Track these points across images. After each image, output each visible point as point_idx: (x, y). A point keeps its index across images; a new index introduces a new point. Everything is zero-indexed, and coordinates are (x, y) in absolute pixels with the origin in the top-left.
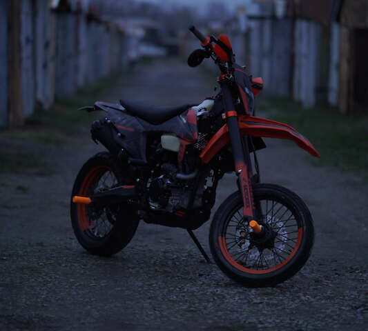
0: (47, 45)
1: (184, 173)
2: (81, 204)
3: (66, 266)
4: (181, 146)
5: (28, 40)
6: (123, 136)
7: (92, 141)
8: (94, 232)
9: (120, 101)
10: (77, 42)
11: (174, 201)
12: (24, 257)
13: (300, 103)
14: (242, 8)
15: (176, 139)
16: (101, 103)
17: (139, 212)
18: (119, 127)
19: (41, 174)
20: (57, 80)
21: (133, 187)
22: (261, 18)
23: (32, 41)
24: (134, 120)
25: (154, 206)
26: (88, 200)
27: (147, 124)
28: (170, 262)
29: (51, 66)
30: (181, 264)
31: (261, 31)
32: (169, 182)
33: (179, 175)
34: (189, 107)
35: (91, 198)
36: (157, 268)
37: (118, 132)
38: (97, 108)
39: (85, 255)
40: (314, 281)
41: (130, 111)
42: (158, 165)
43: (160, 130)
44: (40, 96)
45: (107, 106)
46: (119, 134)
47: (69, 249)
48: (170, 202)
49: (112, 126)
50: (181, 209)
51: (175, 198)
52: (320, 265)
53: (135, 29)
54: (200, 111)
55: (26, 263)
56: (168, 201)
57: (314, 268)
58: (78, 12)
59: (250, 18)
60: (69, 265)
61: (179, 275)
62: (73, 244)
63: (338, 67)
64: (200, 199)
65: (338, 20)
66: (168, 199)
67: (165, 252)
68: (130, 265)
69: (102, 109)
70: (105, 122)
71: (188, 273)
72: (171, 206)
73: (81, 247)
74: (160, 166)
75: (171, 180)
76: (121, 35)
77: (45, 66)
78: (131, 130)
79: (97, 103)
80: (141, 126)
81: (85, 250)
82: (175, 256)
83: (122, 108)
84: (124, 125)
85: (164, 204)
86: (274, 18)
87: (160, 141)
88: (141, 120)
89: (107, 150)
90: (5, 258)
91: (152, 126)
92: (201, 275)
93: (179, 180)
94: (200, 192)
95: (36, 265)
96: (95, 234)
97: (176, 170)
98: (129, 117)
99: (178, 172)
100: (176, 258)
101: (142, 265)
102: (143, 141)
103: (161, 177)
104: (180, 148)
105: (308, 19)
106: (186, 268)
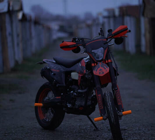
0: (18, 35)
1: (82, 89)
2: (40, 107)
3: (35, 136)
4: (79, 77)
5: (10, 34)
6: (54, 74)
7: (41, 77)
8: (46, 120)
9: (53, 58)
10: (31, 34)
11: (78, 103)
12: (16, 134)
13: (129, 53)
14: (100, 14)
15: (77, 73)
16: (46, 60)
17: (64, 109)
18: (53, 70)
19: (20, 93)
20: (24, 50)
21: (60, 97)
22: (108, 17)
23: (11, 34)
24: (59, 66)
25: (69, 106)
26: (41, 104)
27: (65, 68)
28: (82, 131)
29: (21, 45)
30: (88, 131)
31: (109, 23)
32: (75, 94)
33: (79, 91)
34: (82, 58)
35: (43, 104)
36: (77, 134)
37: (52, 72)
38: (44, 62)
39: (43, 130)
40: (150, 135)
41: (58, 62)
42: (70, 87)
43: (70, 70)
44: (17, 58)
45: (48, 61)
46: (53, 73)
47: (35, 128)
48: (76, 103)
49: (49, 70)
50: (82, 106)
51: (78, 101)
52: (152, 126)
53: (55, 26)
54: (87, 60)
55: (16, 136)
56: (75, 103)
57: (149, 128)
58: (30, 20)
59: (105, 17)
60: (36, 136)
61: (87, 137)
62: (37, 125)
63: (145, 35)
64: (90, 101)
65: (143, 15)
66: (75, 102)
67: (80, 126)
68: (65, 134)
69: (46, 63)
70: (47, 68)
71: (91, 136)
72: (77, 105)
73: (40, 127)
74: (71, 87)
75: (76, 93)
76: (49, 29)
77: (18, 44)
78: (58, 71)
79: (44, 60)
80: (63, 69)
81: (43, 128)
82: (85, 128)
83: (54, 61)
84: (55, 69)
85: (73, 104)
86: (114, 16)
87: (70, 75)
88: (62, 66)
89: (48, 81)
90: (6, 135)
91: (67, 69)
92: (98, 136)
93: (80, 93)
94: (90, 98)
95: (21, 137)
96: (47, 120)
97: (78, 88)
98: (57, 65)
99: (79, 89)
100: (85, 129)
101: (70, 133)
102: (63, 76)
103: (72, 92)
104: (79, 78)
105: (129, 15)
106: (90, 133)
